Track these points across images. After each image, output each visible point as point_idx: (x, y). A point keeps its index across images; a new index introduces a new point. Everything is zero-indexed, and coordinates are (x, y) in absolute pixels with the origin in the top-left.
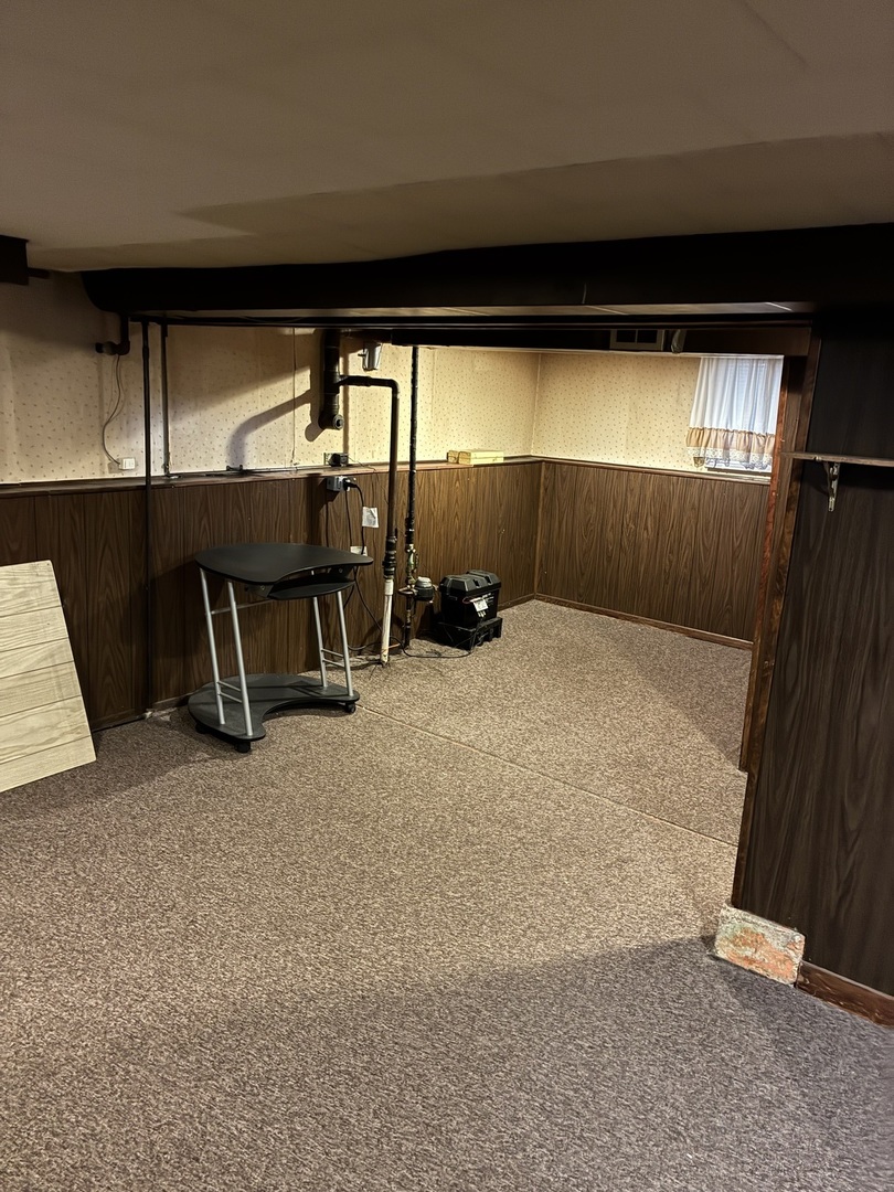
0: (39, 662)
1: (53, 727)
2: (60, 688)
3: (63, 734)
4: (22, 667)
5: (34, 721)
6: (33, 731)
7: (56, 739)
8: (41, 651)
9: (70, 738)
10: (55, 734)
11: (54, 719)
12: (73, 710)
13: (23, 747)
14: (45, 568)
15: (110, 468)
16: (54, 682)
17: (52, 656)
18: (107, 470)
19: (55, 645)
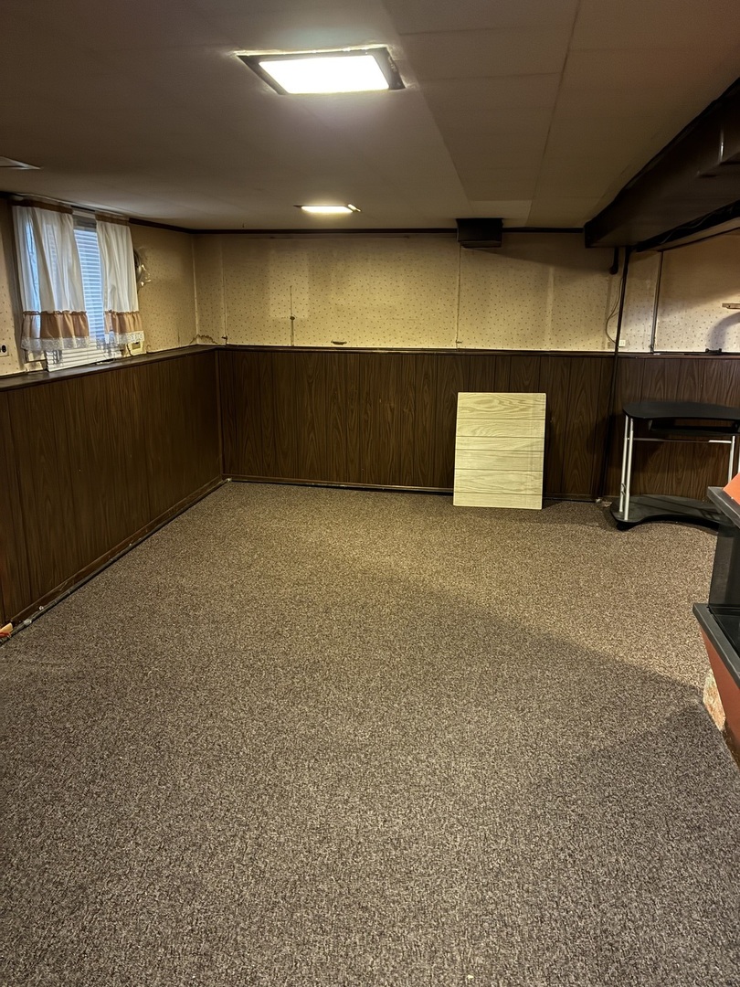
0: (524, 447)
1: (522, 483)
2: (531, 463)
3: (526, 489)
4: (513, 448)
5: (512, 477)
6: (511, 482)
7: (521, 490)
8: (528, 442)
9: (531, 492)
10: (522, 487)
11: (524, 480)
12: (536, 478)
13: (503, 489)
14: (541, 398)
15: (609, 345)
16: (529, 460)
17: (532, 445)
18: (606, 346)
19: (535, 440)
